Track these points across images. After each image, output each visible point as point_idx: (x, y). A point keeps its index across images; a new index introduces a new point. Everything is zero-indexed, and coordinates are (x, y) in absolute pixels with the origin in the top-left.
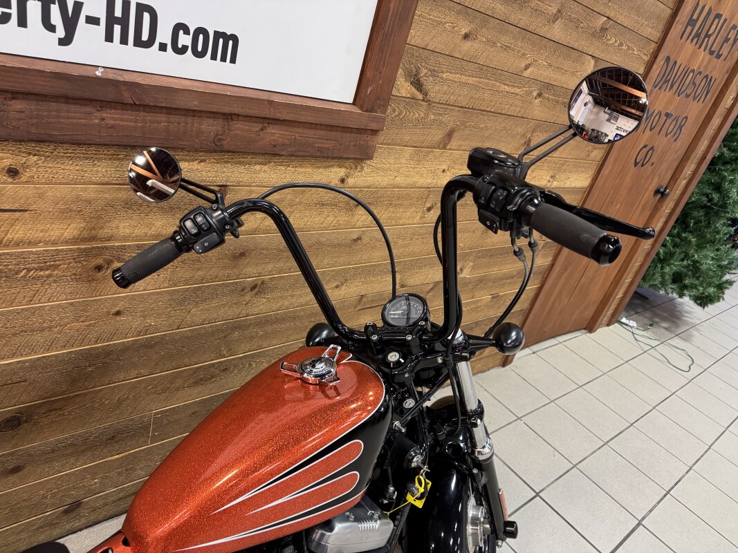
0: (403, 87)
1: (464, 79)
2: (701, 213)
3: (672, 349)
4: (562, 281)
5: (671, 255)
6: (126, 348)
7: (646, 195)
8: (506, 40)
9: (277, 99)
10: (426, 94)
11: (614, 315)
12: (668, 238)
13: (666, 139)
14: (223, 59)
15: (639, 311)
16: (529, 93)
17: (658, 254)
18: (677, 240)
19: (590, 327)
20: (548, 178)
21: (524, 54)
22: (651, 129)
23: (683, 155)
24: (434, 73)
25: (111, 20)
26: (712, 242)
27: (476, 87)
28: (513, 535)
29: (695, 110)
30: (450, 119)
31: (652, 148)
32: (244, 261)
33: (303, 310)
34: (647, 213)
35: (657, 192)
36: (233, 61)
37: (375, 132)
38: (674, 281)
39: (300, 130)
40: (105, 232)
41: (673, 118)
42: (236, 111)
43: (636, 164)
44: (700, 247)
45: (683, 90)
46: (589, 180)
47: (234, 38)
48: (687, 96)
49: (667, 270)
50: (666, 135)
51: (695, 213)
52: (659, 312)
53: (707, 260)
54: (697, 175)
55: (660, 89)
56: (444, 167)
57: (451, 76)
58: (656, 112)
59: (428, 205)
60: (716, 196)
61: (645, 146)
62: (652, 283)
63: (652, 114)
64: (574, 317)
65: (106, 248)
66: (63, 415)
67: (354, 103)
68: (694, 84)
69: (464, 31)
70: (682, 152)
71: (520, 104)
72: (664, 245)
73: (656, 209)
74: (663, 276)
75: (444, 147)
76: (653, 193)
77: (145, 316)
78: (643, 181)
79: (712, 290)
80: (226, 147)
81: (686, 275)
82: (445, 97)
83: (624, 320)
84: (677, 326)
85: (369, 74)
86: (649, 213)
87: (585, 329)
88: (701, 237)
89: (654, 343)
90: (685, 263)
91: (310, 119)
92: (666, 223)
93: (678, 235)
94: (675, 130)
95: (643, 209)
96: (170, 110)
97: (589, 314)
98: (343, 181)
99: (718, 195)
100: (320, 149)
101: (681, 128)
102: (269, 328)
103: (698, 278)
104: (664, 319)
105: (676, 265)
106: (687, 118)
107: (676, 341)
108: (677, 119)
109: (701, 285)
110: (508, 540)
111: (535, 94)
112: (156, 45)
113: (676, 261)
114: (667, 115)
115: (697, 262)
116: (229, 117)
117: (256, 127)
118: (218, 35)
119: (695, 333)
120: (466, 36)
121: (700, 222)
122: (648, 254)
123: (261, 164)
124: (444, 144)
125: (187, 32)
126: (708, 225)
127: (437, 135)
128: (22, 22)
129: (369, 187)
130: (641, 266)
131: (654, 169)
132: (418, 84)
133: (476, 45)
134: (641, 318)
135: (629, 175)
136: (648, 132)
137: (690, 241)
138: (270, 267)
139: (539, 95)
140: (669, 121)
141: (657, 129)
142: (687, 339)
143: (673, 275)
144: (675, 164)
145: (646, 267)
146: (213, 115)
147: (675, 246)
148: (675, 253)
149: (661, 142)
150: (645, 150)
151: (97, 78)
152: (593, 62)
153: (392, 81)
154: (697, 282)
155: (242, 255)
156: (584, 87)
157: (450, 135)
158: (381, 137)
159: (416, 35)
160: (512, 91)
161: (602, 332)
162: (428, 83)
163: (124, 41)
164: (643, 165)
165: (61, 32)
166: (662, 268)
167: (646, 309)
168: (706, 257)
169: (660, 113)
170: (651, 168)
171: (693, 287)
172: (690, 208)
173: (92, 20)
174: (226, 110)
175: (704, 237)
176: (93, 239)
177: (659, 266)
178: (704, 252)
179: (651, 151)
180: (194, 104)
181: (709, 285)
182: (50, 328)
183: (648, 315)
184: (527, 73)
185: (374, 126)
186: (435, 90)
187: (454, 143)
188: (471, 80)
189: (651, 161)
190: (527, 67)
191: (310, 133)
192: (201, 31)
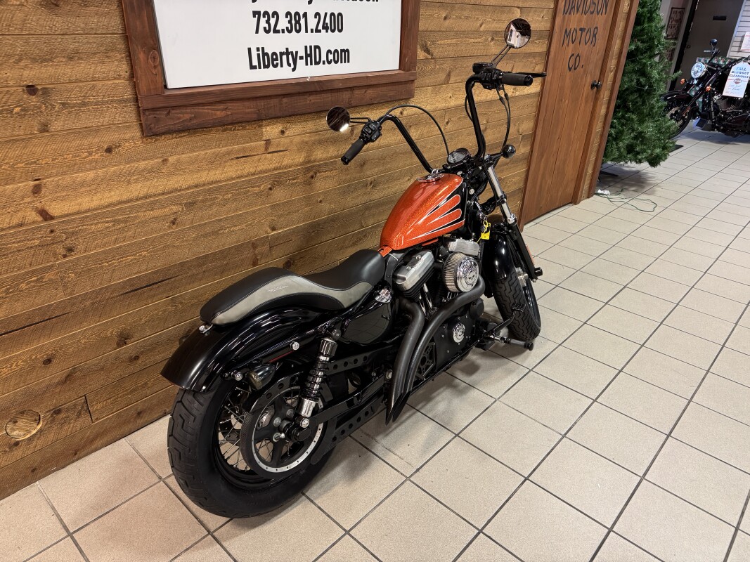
0: (421, 55)
1: (449, 41)
2: (636, 95)
3: (641, 201)
4: (542, 164)
5: (621, 132)
6: (325, 222)
7: (585, 89)
8: (466, 13)
9: (369, 75)
10: (432, 55)
11: (590, 188)
12: (615, 121)
13: (586, 47)
14: (345, 62)
15: (611, 184)
16: (486, 40)
17: (610, 135)
18: (623, 121)
19: (574, 200)
20: (512, 90)
21: (478, 18)
22: (573, 43)
23: (603, 55)
24: (434, 43)
25: (307, 55)
26: (651, 115)
27: (457, 44)
28: (541, 273)
29: (601, 21)
30: (447, 66)
31: (578, 55)
32: (365, 167)
33: (395, 196)
34: (591, 104)
35: (593, 86)
36: (348, 62)
37: (413, 81)
38: (629, 152)
39: (380, 88)
40: (312, 158)
41: (586, 31)
42: (355, 85)
43: (570, 69)
44: (641, 122)
45: (587, 9)
46: (539, 87)
47: (348, 51)
48: (592, 13)
49: (621, 144)
50: (586, 44)
51: (632, 97)
52: (627, 182)
53: (649, 129)
54: (620, 67)
55: (570, 14)
56: (450, 95)
57: (442, 42)
58: (572, 30)
59: (446, 120)
60: (643, 80)
61: (573, 55)
62: (612, 157)
63: (570, 32)
64: (560, 194)
65: (313, 166)
66: (305, 261)
67: (399, 69)
68: (594, 4)
69: (444, 16)
70: (602, 52)
71: (482, 47)
72: (612, 127)
73: (596, 99)
74: (619, 149)
75: (448, 83)
76: (590, 87)
77: (330, 203)
78: (579, 81)
79: (658, 151)
80: (354, 105)
81: (636, 144)
82: (442, 54)
83: (599, 191)
84: (643, 187)
85: (404, 51)
86: (592, 104)
87: (571, 203)
88: (640, 113)
89: (626, 201)
90: (632, 135)
91: (384, 82)
92: (608, 108)
93: (623, 117)
94: (591, 39)
95: (586, 102)
96: (332, 91)
97: (570, 190)
98: (401, 113)
99: (644, 79)
100: (390, 97)
101: (595, 36)
102: (381, 209)
103: (645, 144)
104: (632, 185)
105: (627, 139)
106: (597, 28)
107: (644, 197)
108: (589, 30)
109: (649, 148)
110: (539, 277)
111: (490, 39)
112: (322, 62)
113: (626, 136)
114: (581, 29)
115: (642, 132)
116: (352, 89)
117: (363, 91)
118: (342, 51)
119: (658, 189)
120: (445, 18)
121: (637, 102)
122: (602, 135)
123: (366, 111)
124: (447, 82)
125: (331, 53)
126: (644, 103)
127: (442, 76)
128: (282, 66)
129: (414, 115)
130: (600, 145)
131: (585, 71)
132: (427, 51)
133: (451, 21)
134: (613, 188)
135: (568, 78)
136: (571, 45)
137: (632, 119)
138: (376, 170)
139: (493, 39)
140: (584, 34)
141: (578, 41)
142: (652, 193)
143: (627, 147)
144: (600, 63)
145: (604, 145)
146: (346, 89)
147: (623, 125)
148: (623, 131)
149: (583, 49)
150: (573, 58)
151: (308, 82)
152: (519, 10)
153: (415, 53)
154: (644, 147)
155: (364, 163)
156: (512, 27)
157: (449, 75)
158: (416, 84)
159: (422, 25)
160: (476, 41)
161: (585, 204)
162: (432, 49)
163: (311, 64)
164: (575, 69)
165: (292, 66)
166: (617, 144)
167: (617, 182)
168: (648, 127)
169: (575, 30)
170: (582, 70)
171: (643, 151)
172: (627, 95)
173: (301, 58)
174: (351, 85)
175: (643, 113)
176: (309, 162)
177: (614, 143)
178: (645, 125)
179: (578, 58)
180: (340, 85)
181: (654, 147)
182: (298, 211)
183: (619, 185)
184: (482, 29)
185: (412, 78)
186: (436, 52)
187: (452, 79)
188: (454, 41)
189: (581, 64)
190: (481, 25)
191: (384, 89)
192: (336, 51)
